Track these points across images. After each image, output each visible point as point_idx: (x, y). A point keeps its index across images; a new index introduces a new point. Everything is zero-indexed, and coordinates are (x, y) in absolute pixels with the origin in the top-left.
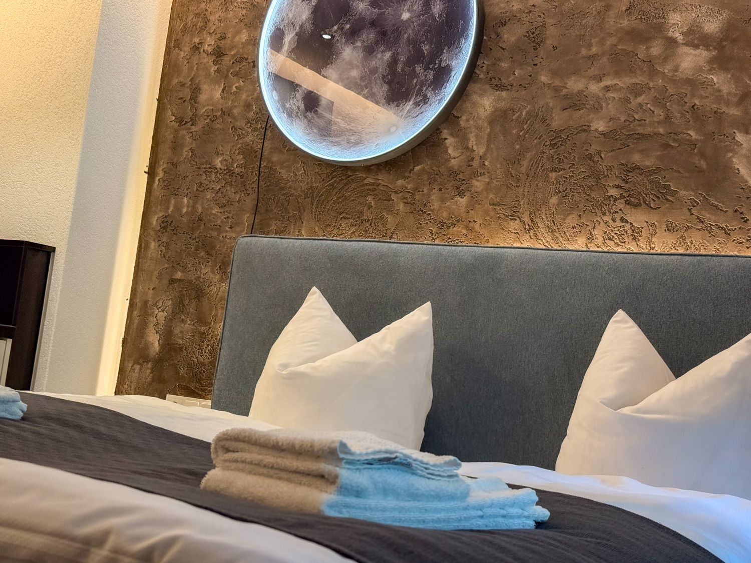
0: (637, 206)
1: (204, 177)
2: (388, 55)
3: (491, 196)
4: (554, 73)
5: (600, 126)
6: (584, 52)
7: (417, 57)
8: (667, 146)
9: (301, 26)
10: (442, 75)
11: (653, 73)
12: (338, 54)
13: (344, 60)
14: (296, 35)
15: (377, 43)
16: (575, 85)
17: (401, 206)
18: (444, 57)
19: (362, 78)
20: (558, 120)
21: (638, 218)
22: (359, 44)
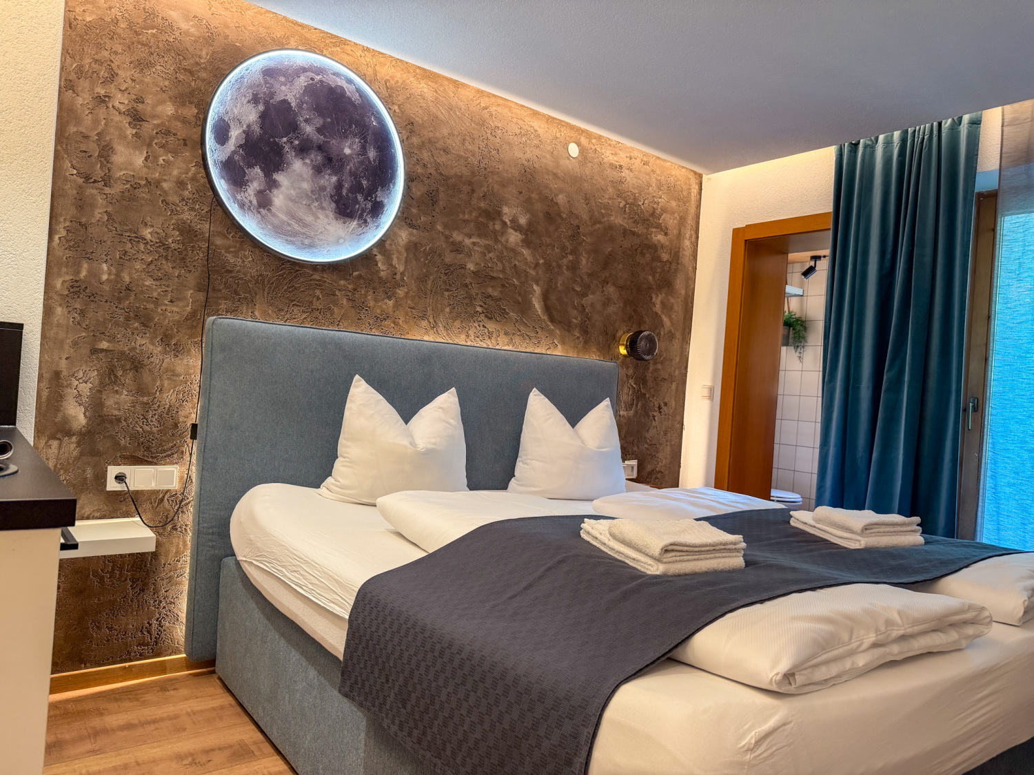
0: (490, 318)
1: (130, 245)
2: (334, 179)
3: (409, 302)
4: (445, 226)
5: (471, 266)
6: (461, 216)
7: (357, 188)
9: (249, 126)
10: (377, 209)
11: (496, 240)
12: (289, 164)
13: (294, 171)
14: (244, 132)
15: (324, 165)
16: (457, 237)
17: (345, 301)
18: (379, 193)
19: (312, 192)
20: (448, 258)
21: (491, 325)
22: (308, 161)
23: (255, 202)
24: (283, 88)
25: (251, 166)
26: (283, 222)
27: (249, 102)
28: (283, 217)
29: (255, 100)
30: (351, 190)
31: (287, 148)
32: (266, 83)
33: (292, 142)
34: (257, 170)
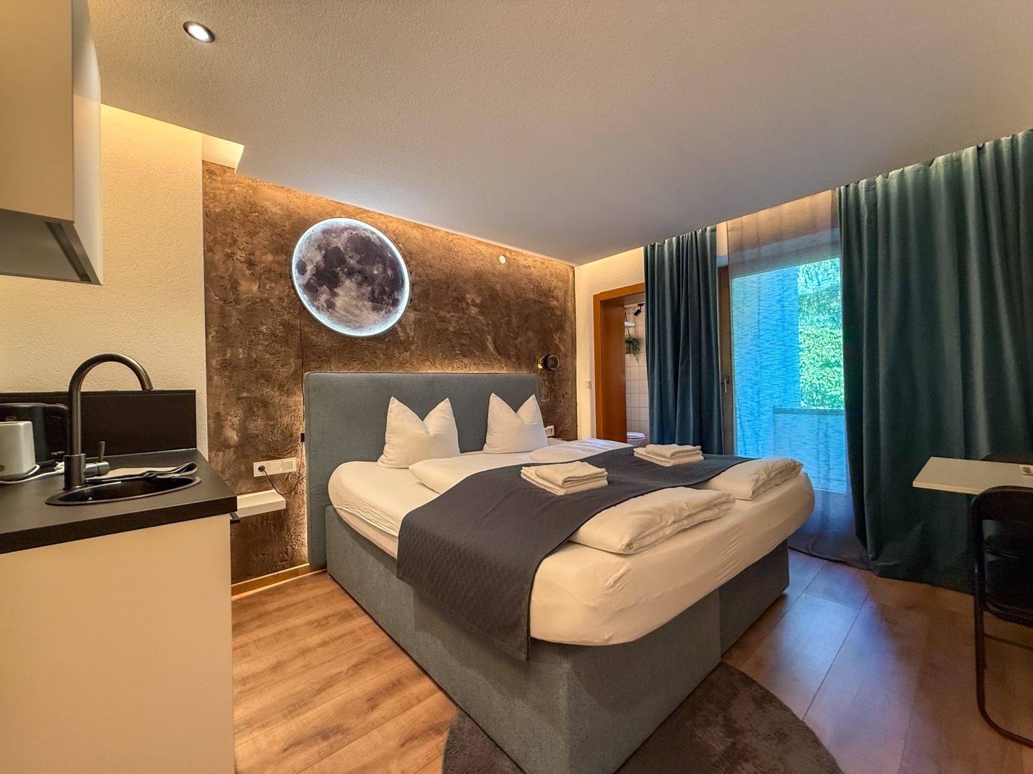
0: (465, 357)
1: (254, 337)
2: (369, 288)
3: (418, 352)
4: (435, 308)
5: (451, 329)
6: (443, 302)
7: (383, 292)
8: (471, 338)
9: (317, 263)
10: (395, 303)
11: (464, 313)
12: (343, 283)
13: (346, 286)
14: (315, 267)
15: (363, 281)
16: (442, 313)
17: (382, 356)
18: (396, 294)
19: (357, 296)
20: (438, 325)
21: (466, 361)
22: (353, 280)
23: (325, 306)
24: (335, 240)
25: (321, 285)
26: (342, 315)
27: (316, 249)
28: (343, 313)
29: (319, 248)
30: (380, 294)
31: (340, 274)
32: (325, 237)
33: (343, 270)
34: (325, 287)
